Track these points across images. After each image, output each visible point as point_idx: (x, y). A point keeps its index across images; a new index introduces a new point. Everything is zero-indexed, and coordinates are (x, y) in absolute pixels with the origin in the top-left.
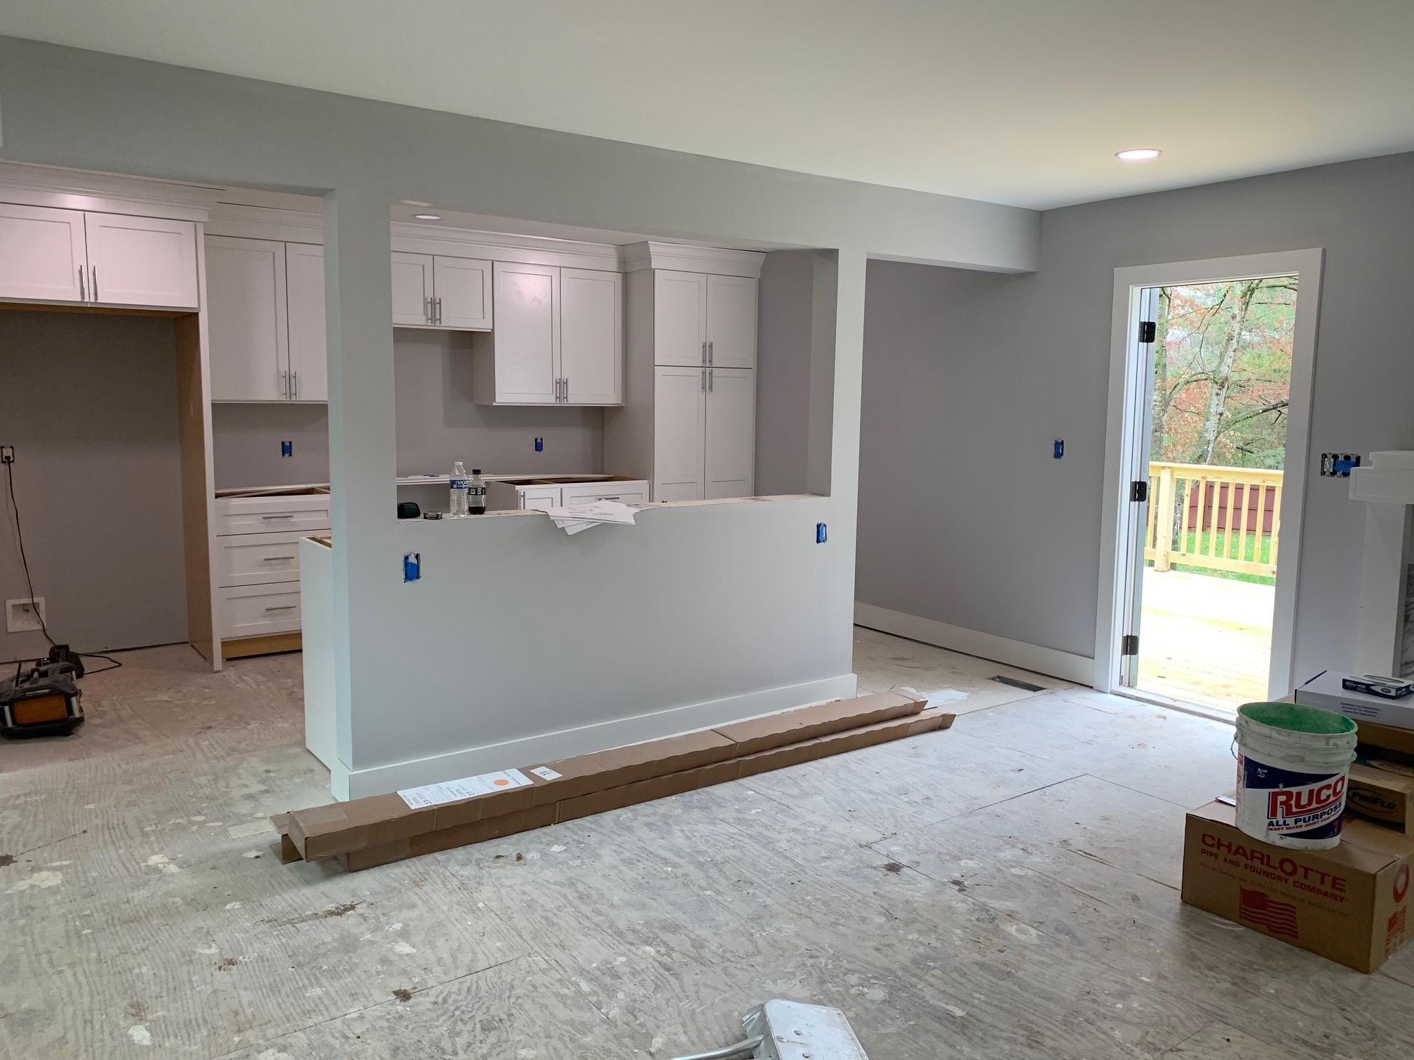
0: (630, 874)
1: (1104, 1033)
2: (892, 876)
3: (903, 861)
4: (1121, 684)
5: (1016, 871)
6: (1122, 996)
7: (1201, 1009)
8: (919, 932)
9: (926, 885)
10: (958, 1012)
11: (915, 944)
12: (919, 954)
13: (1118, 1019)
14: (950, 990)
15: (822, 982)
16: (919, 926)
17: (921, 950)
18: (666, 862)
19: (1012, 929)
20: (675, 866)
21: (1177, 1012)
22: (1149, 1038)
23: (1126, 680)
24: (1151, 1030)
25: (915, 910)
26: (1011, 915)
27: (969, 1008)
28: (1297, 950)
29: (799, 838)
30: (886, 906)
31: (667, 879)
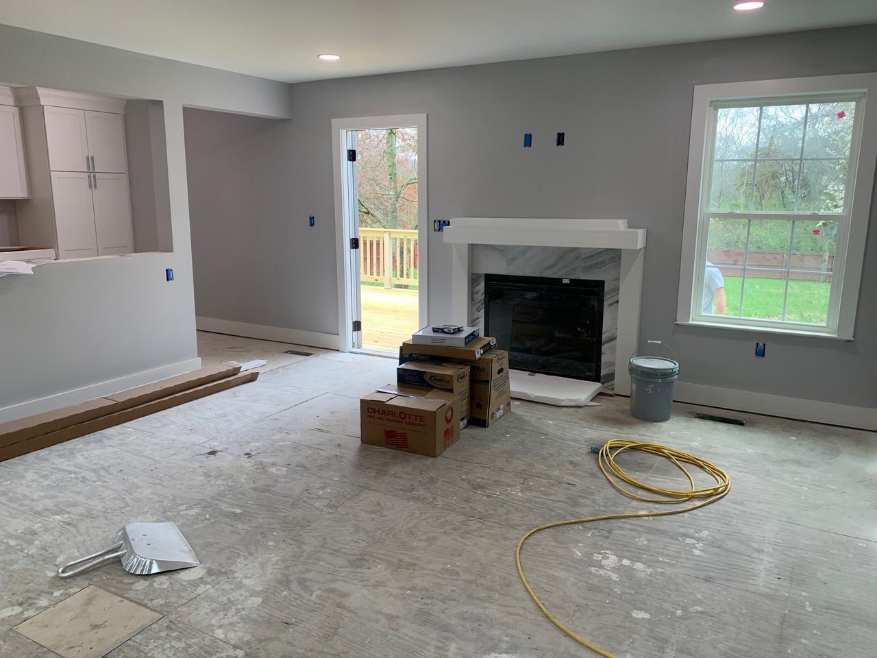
0: (46, 483)
1: (311, 505)
2: (212, 457)
3: (219, 449)
4: (353, 347)
5: (281, 443)
6: (322, 488)
7: (359, 486)
8: (223, 480)
9: (230, 458)
10: (238, 511)
11: (219, 486)
12: (222, 490)
13: (319, 498)
14: (236, 503)
15: (165, 512)
16: (223, 477)
17: (222, 488)
18: (70, 472)
19: (273, 470)
20: (76, 473)
21: (347, 489)
22: (332, 503)
23: (356, 344)
24: (333, 499)
25: (222, 471)
26: (274, 464)
27: (244, 509)
28: (409, 454)
29: (157, 447)
30: (205, 471)
31: (71, 481)
